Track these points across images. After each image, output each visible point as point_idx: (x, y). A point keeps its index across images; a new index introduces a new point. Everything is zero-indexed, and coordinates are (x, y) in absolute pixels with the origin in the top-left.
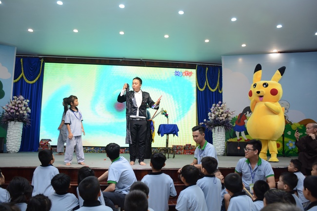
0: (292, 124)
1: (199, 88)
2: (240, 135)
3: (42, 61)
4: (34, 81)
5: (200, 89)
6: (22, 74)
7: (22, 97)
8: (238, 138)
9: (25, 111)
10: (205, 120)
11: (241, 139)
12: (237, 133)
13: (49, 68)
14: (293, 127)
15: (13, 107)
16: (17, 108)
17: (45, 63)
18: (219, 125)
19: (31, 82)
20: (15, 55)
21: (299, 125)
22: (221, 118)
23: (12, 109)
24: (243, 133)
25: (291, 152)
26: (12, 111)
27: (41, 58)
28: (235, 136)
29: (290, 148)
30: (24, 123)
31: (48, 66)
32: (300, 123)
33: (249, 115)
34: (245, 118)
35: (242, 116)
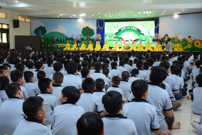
3: (104, 21)
4: (102, 28)
6: (99, 26)
7: (99, 34)
8: (163, 45)
9: (100, 38)
12: (163, 43)
13: (106, 24)
17: (105, 23)
19: (101, 28)
24: (164, 43)
26: (97, 38)
27: (103, 20)
30: (100, 41)
31: (106, 23)
32: (182, 39)
33: (166, 37)
34: (165, 38)
35: (164, 38)
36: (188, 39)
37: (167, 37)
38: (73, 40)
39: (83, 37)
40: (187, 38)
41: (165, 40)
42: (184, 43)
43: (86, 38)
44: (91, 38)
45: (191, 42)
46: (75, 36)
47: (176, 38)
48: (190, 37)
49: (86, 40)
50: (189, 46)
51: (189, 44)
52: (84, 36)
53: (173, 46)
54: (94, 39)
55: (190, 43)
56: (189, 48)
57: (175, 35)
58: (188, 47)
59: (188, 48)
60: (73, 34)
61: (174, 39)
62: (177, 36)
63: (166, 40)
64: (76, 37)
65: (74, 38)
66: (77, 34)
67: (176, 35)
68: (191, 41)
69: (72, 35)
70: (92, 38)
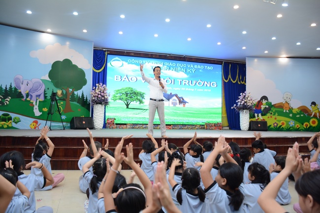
0: (293, 109)
1: (224, 79)
2: (258, 116)
3: (106, 53)
4: (101, 70)
5: (225, 81)
8: (257, 118)
10: (235, 105)
11: (258, 119)
12: (256, 115)
14: (294, 111)
15: (100, 93)
16: (102, 94)
17: (108, 55)
18: (246, 109)
19: (98, 71)
20: (93, 49)
21: (298, 110)
22: (248, 104)
23: (98, 94)
24: (260, 115)
25: (291, 128)
26: (99, 96)
27: (105, 51)
28: (254, 117)
29: (291, 125)
32: (298, 108)
33: (264, 102)
34: (262, 104)
35: (260, 103)
36: (310, 108)
37: (266, 101)
38: (20, 95)
39: (52, 88)
40: (308, 106)
41: (262, 109)
42: (302, 115)
43: (62, 93)
44: (76, 93)
45: (318, 115)
46: (25, 83)
47: (286, 105)
48: (314, 103)
49: (60, 99)
50: (314, 122)
51: (312, 118)
52: (57, 85)
53: (280, 121)
54: (85, 96)
55: (315, 116)
56: (314, 125)
57: (283, 98)
58: (312, 124)
59: (311, 126)
60: (20, 77)
61: (280, 106)
62: (288, 100)
63: (263, 107)
64: (30, 86)
65: (23, 90)
66: (34, 80)
67: (285, 98)
68: (317, 111)
69: (16, 80)
70: (78, 93)
